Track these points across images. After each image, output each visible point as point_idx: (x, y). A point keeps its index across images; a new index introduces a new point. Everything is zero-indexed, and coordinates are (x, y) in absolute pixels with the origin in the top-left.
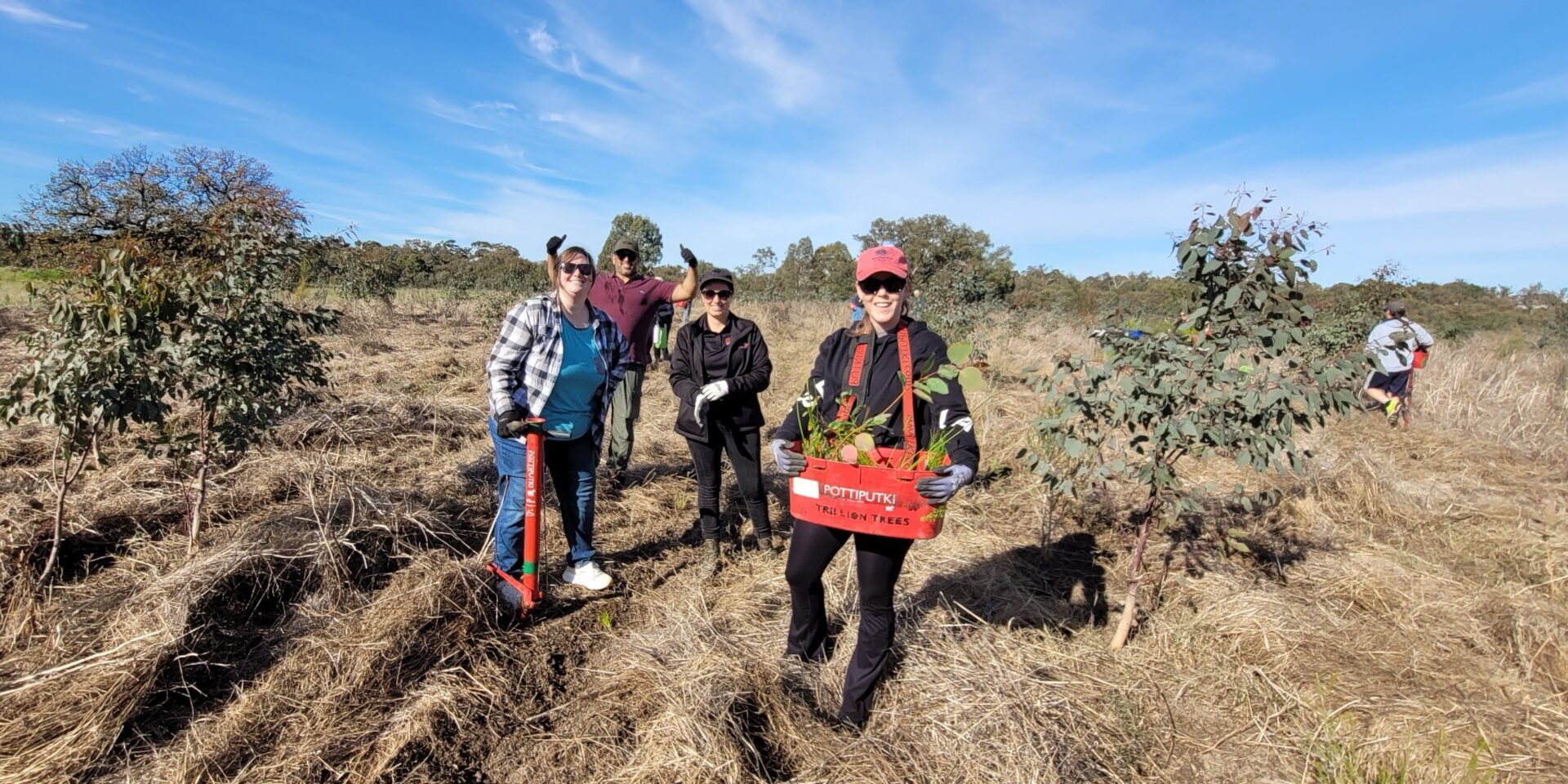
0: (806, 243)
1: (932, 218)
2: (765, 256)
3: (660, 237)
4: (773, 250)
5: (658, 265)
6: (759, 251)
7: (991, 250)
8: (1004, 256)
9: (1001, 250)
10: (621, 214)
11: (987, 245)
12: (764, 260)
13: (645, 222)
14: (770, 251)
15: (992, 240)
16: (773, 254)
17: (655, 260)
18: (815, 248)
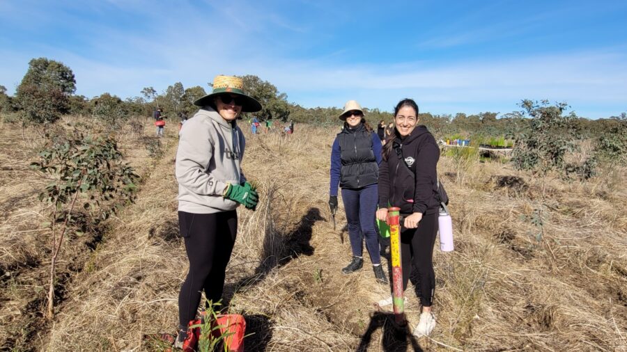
0: (179, 86)
1: (251, 76)
2: (149, 92)
3: (73, 77)
4: (154, 89)
5: (73, 95)
6: (145, 89)
7: (278, 95)
8: (284, 98)
9: (282, 95)
10: (37, 58)
11: (276, 92)
12: (149, 94)
13: (60, 66)
14: (152, 89)
15: (278, 90)
16: (154, 91)
17: (70, 92)
18: (185, 89)
